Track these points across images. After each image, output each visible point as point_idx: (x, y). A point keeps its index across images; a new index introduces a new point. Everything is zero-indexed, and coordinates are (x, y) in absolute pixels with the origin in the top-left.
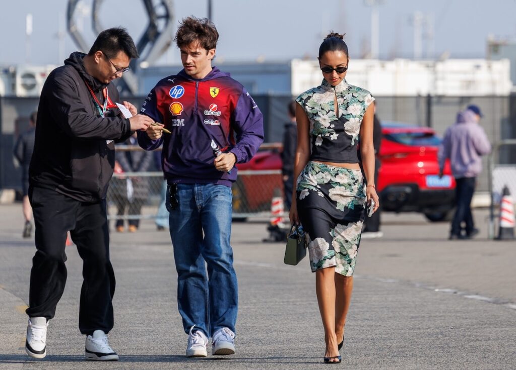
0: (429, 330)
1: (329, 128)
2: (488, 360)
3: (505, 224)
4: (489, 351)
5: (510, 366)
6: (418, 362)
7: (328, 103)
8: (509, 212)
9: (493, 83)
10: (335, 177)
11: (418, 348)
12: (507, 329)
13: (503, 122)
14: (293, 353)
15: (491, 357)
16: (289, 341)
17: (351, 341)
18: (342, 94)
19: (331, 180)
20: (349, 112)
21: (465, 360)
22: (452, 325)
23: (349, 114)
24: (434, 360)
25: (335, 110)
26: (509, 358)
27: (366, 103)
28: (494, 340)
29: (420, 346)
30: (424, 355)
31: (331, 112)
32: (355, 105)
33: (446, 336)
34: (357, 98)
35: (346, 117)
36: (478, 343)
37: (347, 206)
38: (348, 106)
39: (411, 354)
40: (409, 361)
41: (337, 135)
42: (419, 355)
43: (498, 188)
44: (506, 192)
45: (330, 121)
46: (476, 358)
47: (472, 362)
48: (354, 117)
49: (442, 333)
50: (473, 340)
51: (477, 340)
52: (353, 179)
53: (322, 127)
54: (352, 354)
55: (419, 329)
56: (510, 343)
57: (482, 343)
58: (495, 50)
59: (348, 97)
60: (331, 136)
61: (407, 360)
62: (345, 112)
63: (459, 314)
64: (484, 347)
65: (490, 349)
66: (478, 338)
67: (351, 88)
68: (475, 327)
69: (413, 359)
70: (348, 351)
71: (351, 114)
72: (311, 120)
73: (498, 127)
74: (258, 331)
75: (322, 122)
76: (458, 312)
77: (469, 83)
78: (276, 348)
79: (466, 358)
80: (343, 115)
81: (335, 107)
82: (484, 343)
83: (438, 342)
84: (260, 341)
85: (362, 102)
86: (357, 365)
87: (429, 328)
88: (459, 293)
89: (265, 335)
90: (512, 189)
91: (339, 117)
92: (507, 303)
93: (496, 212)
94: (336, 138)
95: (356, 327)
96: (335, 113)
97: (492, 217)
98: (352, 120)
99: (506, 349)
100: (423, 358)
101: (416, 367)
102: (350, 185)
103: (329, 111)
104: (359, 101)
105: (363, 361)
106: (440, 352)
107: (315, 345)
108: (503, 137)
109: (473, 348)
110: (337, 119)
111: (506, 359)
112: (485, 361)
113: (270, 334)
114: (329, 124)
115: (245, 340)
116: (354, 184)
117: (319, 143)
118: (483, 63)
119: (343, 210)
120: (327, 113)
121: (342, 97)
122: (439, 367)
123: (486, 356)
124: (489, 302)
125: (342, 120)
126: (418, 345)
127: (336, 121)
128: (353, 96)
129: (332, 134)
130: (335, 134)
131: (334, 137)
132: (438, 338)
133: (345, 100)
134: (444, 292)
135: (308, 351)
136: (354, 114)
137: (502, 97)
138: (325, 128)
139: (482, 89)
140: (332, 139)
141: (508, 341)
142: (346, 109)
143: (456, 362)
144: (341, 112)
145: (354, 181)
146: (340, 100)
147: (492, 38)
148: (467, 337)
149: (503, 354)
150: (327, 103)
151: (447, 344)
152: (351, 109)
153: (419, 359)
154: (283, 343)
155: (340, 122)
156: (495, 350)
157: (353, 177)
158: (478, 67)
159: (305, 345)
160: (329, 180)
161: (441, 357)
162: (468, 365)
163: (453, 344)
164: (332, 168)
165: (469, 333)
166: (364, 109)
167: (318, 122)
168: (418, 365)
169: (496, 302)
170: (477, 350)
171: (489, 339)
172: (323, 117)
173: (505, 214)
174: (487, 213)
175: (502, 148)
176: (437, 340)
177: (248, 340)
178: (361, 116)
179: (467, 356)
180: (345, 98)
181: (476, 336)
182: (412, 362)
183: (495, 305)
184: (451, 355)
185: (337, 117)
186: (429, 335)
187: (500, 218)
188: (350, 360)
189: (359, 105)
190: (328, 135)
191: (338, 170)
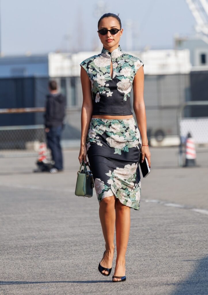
0: (143, 228)
1: (105, 86)
2: (182, 246)
3: (190, 157)
4: (183, 240)
5: (196, 249)
6: (137, 249)
7: (106, 67)
8: (191, 148)
9: (179, 65)
10: (109, 128)
11: (136, 239)
12: (193, 225)
13: (186, 90)
14: (56, 245)
15: (184, 244)
16: (53, 237)
17: (93, 236)
18: (116, 59)
19: (106, 130)
20: (121, 74)
21: (167, 247)
22: (158, 223)
23: (121, 76)
24: (147, 247)
25: (111, 73)
26: (195, 244)
27: (135, 67)
28: (185, 233)
29: (138, 238)
30: (140, 244)
31: (107, 74)
32: (127, 68)
33: (154, 231)
34: (129, 63)
35: (119, 78)
36: (175, 235)
37: (123, 150)
38: (121, 69)
39: (132, 243)
40: (131, 248)
41: (112, 93)
42: (137, 244)
43: (184, 134)
44: (189, 136)
45: (105, 81)
46: (174, 245)
47: (172, 248)
48: (125, 78)
49: (151, 229)
50: (171, 233)
51: (174, 233)
52: (124, 127)
53: (99, 86)
54: (94, 244)
55: (136, 227)
56: (195, 235)
57: (177, 235)
58: (179, 44)
59: (121, 62)
60: (107, 94)
61: (130, 248)
62: (118, 74)
63: (162, 217)
64: (179, 238)
65: (183, 239)
66: (174, 232)
67: (125, 55)
68: (173, 224)
69: (133, 247)
70: (91, 243)
71: (123, 76)
72: (91, 81)
73: (182, 94)
74: (33, 231)
75: (99, 82)
76: (161, 215)
77: (164, 66)
78: (45, 242)
79: (168, 245)
80: (116, 76)
81: (110, 70)
82: (179, 235)
83: (149, 235)
84: (35, 238)
85: (132, 66)
86: (97, 251)
87: (143, 226)
88: (162, 203)
89: (37, 233)
90: (193, 134)
91: (113, 77)
92: (192, 208)
93: (183, 149)
94: (111, 95)
95: (96, 227)
96: (110, 75)
97: (181, 152)
98: (123, 80)
99: (193, 239)
100: (140, 246)
101: (135, 251)
102: (122, 133)
103: (106, 73)
104: (130, 65)
105: (102, 248)
106: (151, 242)
107: (70, 239)
108: (187, 100)
109: (172, 238)
110: (111, 80)
111: (193, 245)
112: (180, 247)
113: (41, 233)
114: (105, 84)
115: (24, 237)
116: (126, 131)
117: (97, 100)
118: (172, 52)
119: (120, 153)
120: (104, 74)
121: (117, 62)
122: (151, 251)
123: (181, 243)
124: (181, 208)
125: (116, 80)
126: (136, 237)
127: (110, 81)
128: (125, 61)
129: (108, 92)
130: (110, 92)
131: (110, 94)
132: (149, 233)
133: (118, 64)
134: (152, 203)
135: (65, 243)
136: (125, 76)
137: (185, 75)
138: (102, 86)
139: (172, 69)
140: (108, 96)
141: (194, 233)
142: (119, 72)
143: (162, 248)
144: (115, 74)
145: (126, 129)
146: (115, 65)
147: (177, 35)
148: (168, 231)
149: (192, 242)
150: (104, 67)
151: (155, 236)
152: (123, 72)
153: (137, 247)
154: (49, 238)
155: (113, 82)
156: (186, 239)
157: (124, 126)
158: (168, 55)
159: (64, 239)
160: (105, 131)
161: (151, 245)
162: (169, 250)
163: (159, 236)
164: (105, 121)
165: (169, 229)
166: (134, 72)
167: (96, 82)
168: (137, 250)
169: (185, 208)
170: (174, 239)
171: (182, 232)
172: (100, 78)
173: (189, 150)
174: (177, 150)
175: (186, 107)
176: (148, 234)
177: (27, 237)
178: (132, 77)
179: (168, 244)
180: (119, 63)
181: (173, 230)
182: (133, 249)
183: (185, 210)
184: (158, 244)
185: (112, 78)
186: (143, 230)
187: (186, 153)
188: (93, 248)
189: (130, 68)
190: (104, 92)
191: (111, 122)
